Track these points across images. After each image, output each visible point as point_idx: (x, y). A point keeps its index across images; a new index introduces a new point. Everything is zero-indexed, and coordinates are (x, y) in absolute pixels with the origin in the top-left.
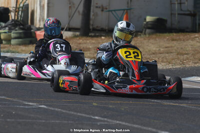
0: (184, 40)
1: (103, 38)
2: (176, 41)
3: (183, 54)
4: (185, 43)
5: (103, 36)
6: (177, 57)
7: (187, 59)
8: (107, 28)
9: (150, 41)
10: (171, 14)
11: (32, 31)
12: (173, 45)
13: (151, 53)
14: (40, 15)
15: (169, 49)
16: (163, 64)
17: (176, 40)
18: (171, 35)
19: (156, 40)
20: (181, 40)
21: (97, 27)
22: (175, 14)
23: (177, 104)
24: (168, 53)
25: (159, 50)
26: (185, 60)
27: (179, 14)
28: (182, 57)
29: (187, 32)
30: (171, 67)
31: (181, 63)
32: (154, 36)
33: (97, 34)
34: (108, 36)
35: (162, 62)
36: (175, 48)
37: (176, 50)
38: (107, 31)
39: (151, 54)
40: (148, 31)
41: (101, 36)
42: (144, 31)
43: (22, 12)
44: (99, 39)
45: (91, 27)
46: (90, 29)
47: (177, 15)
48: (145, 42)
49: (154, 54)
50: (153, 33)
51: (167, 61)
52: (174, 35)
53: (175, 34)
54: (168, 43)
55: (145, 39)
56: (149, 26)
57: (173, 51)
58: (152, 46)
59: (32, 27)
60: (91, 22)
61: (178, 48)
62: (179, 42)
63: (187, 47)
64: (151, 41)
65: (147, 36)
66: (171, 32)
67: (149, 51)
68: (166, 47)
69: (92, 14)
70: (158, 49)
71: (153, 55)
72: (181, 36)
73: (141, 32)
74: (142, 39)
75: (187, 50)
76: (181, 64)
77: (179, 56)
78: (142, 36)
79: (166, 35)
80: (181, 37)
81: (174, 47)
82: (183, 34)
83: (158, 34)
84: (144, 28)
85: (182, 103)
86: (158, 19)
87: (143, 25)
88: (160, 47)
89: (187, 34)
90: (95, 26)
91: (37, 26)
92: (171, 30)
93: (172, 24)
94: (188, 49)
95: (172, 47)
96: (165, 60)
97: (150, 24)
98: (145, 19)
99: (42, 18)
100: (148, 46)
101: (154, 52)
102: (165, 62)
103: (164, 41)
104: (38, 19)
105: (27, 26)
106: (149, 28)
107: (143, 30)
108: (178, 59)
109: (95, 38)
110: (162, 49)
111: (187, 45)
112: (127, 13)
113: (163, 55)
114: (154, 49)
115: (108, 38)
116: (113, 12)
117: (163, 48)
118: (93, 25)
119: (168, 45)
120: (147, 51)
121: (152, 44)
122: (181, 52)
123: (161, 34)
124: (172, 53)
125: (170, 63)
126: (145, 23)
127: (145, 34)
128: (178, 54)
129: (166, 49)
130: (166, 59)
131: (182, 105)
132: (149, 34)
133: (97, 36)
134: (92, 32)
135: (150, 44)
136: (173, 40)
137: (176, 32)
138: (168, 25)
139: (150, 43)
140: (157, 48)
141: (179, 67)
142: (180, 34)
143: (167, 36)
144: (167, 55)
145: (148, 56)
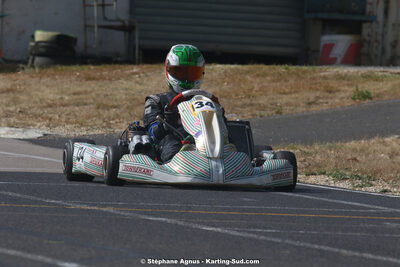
0: (110, 80)
2: (94, 82)
3: (107, 107)
4: (111, 86)
6: (96, 113)
7: (118, 116)
9: (42, 81)
10: (86, 26)
12: (89, 89)
13: (44, 104)
15: (81, 96)
16: (68, 126)
17: (94, 79)
18: (85, 68)
19: (55, 79)
20: (105, 79)
22: (93, 27)
23: (96, 208)
24: (78, 106)
25: (62, 98)
26: (113, 119)
27: (100, 27)
28: (105, 113)
29: (116, 62)
30: (85, 133)
31: (104, 124)
32: (50, 71)
35: (67, 122)
36: (93, 94)
37: (94, 99)
39: (45, 107)
40: (38, 60)
42: (30, 61)
47: (96, 29)
48: (33, 82)
49: (50, 106)
50: (48, 65)
51: (77, 122)
52: (91, 69)
53: (92, 67)
54: (80, 86)
55: (32, 77)
56: (42, 50)
57: (88, 101)
58: (48, 91)
61: (98, 95)
62: (100, 83)
63: (115, 92)
64: (46, 80)
65: (37, 70)
66: (86, 63)
67: (41, 100)
68: (75, 94)
70: (58, 97)
71: (50, 109)
72: (106, 71)
73: (26, 63)
74: (27, 76)
75: (116, 100)
76: (104, 127)
77: (101, 111)
78: (26, 70)
79: (74, 68)
80: (104, 73)
81: (91, 92)
82: (108, 66)
83: (59, 68)
84: (31, 54)
85: (105, 206)
86: (58, 37)
87: (29, 48)
88: (63, 92)
89: (117, 66)
92: (84, 59)
93: (86, 47)
94: (118, 97)
95: (86, 92)
96: (73, 119)
97: (43, 47)
98: (33, 37)
100: (38, 90)
101: (50, 102)
102: (71, 123)
103: (71, 81)
106: (40, 55)
107: (28, 59)
108: (99, 116)
110: (67, 98)
111: (116, 89)
113: (68, 109)
114: (51, 97)
117: (69, 95)
119: (79, 89)
120: (37, 100)
121: (47, 86)
122: (104, 102)
123: (64, 67)
124: (86, 104)
125: (82, 125)
126: (32, 44)
127: (33, 66)
128: (98, 108)
129: (76, 97)
130: (76, 116)
131: (104, 209)
132: (41, 67)
135: (43, 88)
136: (89, 79)
137: (93, 64)
138: (80, 47)
139: (44, 84)
140: (57, 94)
141: (100, 132)
142: (101, 67)
143: (78, 70)
144: (77, 108)
145: (40, 112)
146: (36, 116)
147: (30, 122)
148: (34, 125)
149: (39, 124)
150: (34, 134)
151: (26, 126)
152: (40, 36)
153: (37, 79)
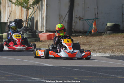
1: (80, 37)
5: (81, 36)
8: (83, 31)
10: (123, 21)
11: (37, 33)
13: (110, 45)
14: (41, 23)
18: (123, 34)
19: (114, 38)
21: (77, 30)
32: (112, 35)
33: (77, 35)
34: (84, 36)
38: (83, 32)
39: (111, 46)
40: (108, 32)
41: (79, 36)
42: (106, 32)
43: (30, 22)
44: (78, 38)
45: (73, 31)
46: (72, 32)
48: (107, 39)
49: (112, 46)
55: (106, 37)
56: (109, 29)
59: (37, 31)
60: (73, 27)
64: (111, 38)
65: (108, 35)
68: (120, 42)
69: (73, 22)
70: (115, 43)
71: (112, 47)
73: (104, 33)
78: (105, 35)
83: (115, 34)
84: (106, 30)
87: (105, 28)
88: (116, 42)
90: (75, 30)
91: (40, 30)
93: (123, 28)
96: (119, 50)
98: (107, 25)
99: (42, 26)
100: (108, 41)
101: (112, 45)
104: (40, 26)
105: (33, 30)
109: (76, 37)
110: (117, 44)
112: (95, 21)
113: (118, 47)
114: (112, 43)
115: (83, 36)
116: (87, 21)
118: (74, 29)
120: (108, 44)
123: (116, 34)
126: (106, 27)
127: (107, 34)
132: (109, 34)
133: (77, 36)
134: (73, 33)
135: (110, 41)
138: (121, 28)
145: (109, 48)
146: (108, 49)
147: (106, 51)
148: (107, 52)
149: (109, 52)
150: (107, 55)
151: (105, 53)
152: (109, 24)
153: (108, 38)
